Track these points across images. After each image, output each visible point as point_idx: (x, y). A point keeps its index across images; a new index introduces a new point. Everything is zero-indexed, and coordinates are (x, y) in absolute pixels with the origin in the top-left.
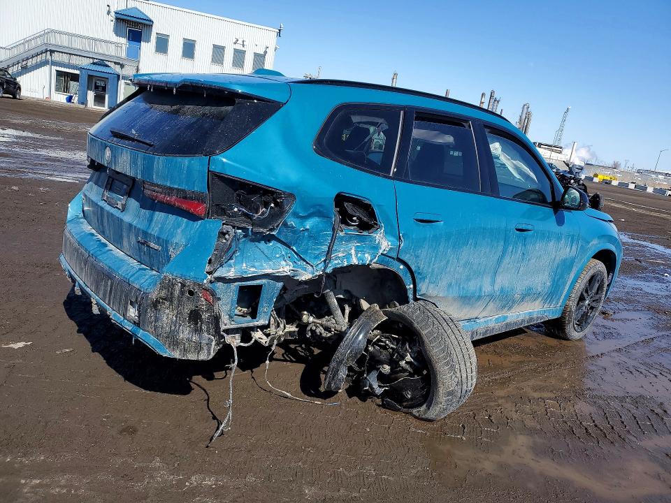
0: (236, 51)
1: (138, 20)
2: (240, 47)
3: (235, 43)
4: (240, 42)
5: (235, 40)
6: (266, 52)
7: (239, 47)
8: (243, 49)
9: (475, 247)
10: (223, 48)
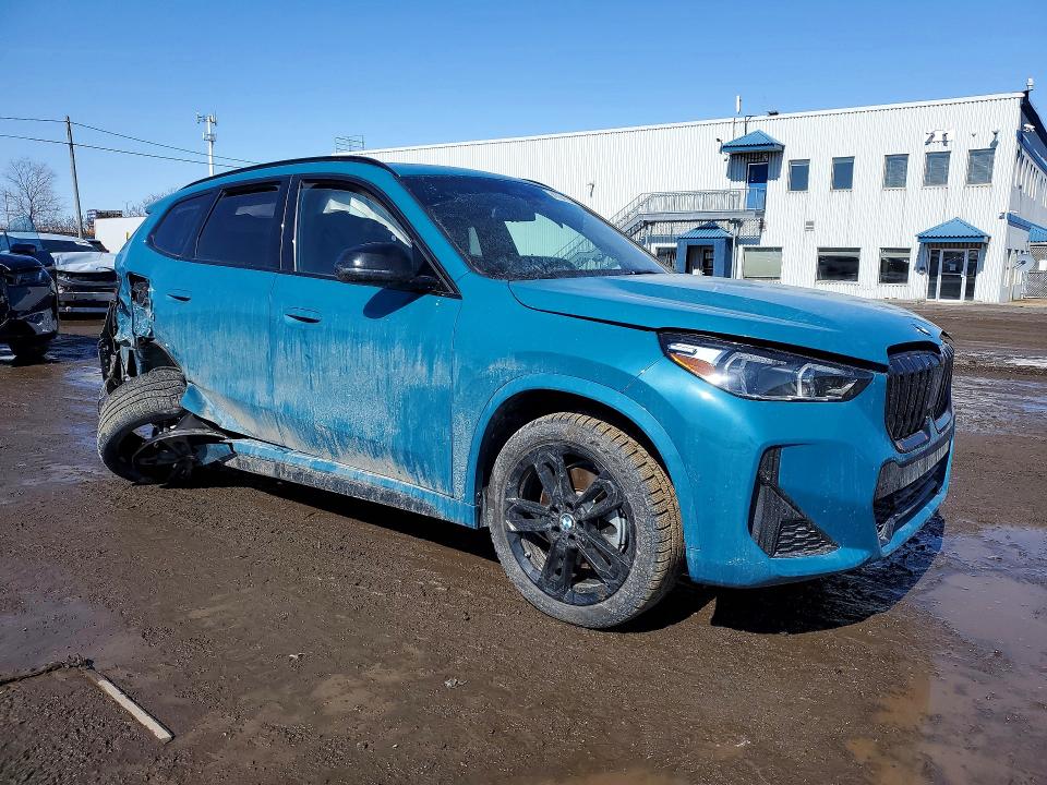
0: (930, 156)
1: (759, 148)
2: (940, 148)
3: (927, 143)
4: (939, 137)
5: (927, 138)
6: (995, 144)
7: (937, 147)
8: (945, 149)
9: (230, 333)
10: (905, 157)
